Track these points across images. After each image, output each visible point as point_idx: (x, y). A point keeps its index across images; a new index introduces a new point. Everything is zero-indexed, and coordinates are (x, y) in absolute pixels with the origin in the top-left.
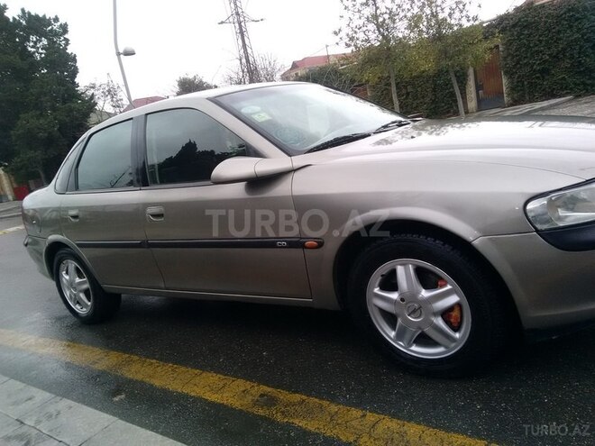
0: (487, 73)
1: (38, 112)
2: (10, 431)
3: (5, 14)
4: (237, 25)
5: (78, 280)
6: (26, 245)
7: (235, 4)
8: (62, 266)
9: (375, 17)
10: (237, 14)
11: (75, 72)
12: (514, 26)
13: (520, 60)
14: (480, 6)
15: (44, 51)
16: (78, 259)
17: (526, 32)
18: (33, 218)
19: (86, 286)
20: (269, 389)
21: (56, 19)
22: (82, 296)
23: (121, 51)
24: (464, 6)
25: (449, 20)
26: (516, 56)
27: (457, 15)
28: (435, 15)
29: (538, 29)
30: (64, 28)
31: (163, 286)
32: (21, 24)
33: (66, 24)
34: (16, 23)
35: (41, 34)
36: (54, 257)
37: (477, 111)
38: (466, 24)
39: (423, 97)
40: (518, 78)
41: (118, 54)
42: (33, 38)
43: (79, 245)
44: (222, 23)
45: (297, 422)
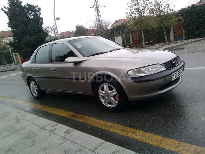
0: (178, 28)
1: (30, 36)
2: (14, 118)
3: (22, 4)
4: (96, 8)
5: (34, 87)
6: (22, 77)
7: (96, 1)
8: (31, 83)
9: (138, 9)
10: (96, 4)
11: (42, 23)
12: (187, 13)
13: (188, 24)
14: (174, 6)
15: (33, 16)
16: (35, 81)
17: (191, 15)
18: (24, 69)
19: (37, 88)
20: (75, 114)
21: (37, 6)
22: (35, 91)
23: (56, 18)
24: (169, 6)
25: (163, 10)
26: (188, 23)
27: (166, 9)
28: (159, 8)
29: (195, 14)
30: (40, 9)
31: (55, 89)
32: (26, 7)
33: (40, 8)
34: (25, 7)
35: (32, 11)
36: (29, 80)
37: (174, 41)
38: (169, 12)
39: (155, 36)
40: (188, 30)
41: (55, 19)
42: (30, 12)
43: (35, 77)
44: (91, 7)
45: (78, 120)
